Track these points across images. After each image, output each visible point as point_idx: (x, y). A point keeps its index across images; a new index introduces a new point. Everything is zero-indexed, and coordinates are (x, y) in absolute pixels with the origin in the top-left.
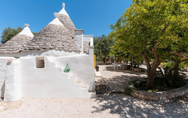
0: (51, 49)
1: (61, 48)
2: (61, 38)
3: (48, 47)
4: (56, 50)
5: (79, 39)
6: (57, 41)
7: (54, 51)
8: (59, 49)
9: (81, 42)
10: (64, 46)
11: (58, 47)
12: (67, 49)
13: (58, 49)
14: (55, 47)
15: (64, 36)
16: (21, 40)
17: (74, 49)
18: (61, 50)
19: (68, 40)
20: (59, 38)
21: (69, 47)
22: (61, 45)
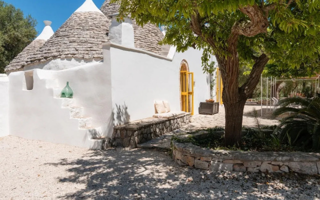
0: (55, 57)
1: (69, 55)
2: (79, 36)
3: (50, 55)
4: (63, 59)
5: (117, 35)
6: (70, 42)
7: (58, 61)
8: (67, 56)
9: (119, 39)
10: (77, 50)
11: (66, 53)
12: (81, 56)
13: (65, 56)
14: (61, 54)
15: (88, 32)
16: (33, 48)
17: (96, 56)
18: (69, 59)
19: (94, 38)
20: (76, 36)
21: (87, 52)
22: (73, 49)
